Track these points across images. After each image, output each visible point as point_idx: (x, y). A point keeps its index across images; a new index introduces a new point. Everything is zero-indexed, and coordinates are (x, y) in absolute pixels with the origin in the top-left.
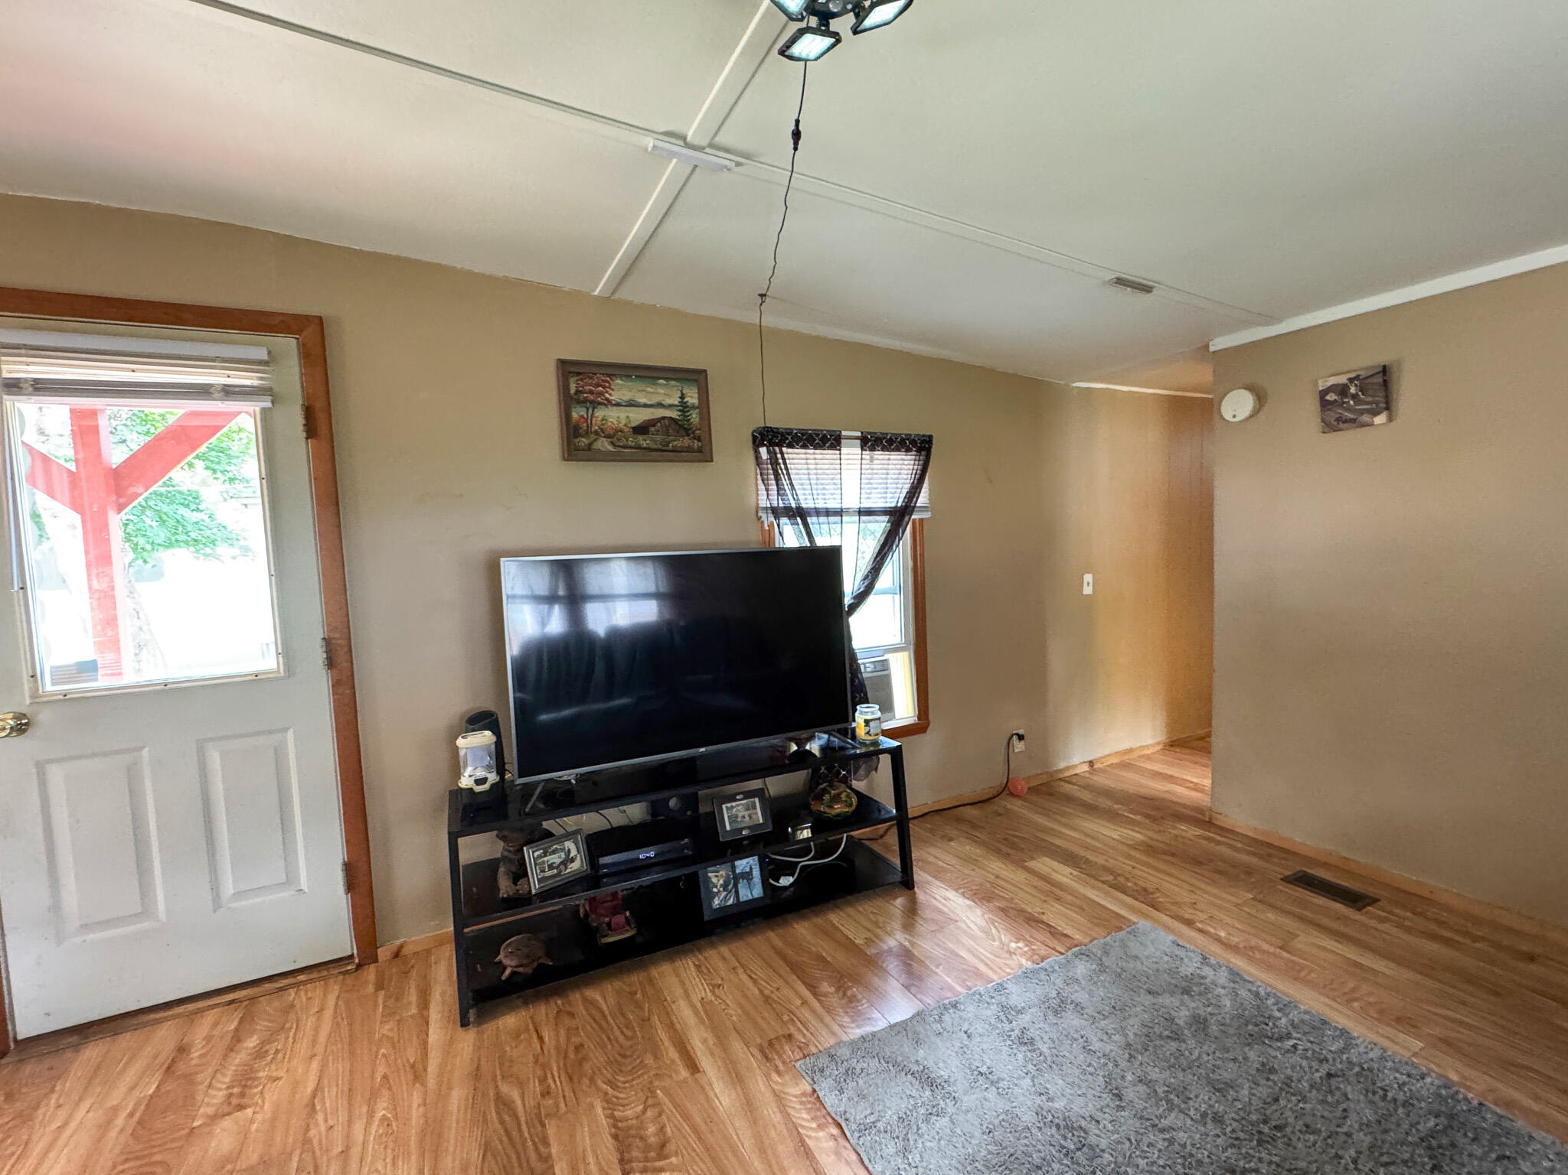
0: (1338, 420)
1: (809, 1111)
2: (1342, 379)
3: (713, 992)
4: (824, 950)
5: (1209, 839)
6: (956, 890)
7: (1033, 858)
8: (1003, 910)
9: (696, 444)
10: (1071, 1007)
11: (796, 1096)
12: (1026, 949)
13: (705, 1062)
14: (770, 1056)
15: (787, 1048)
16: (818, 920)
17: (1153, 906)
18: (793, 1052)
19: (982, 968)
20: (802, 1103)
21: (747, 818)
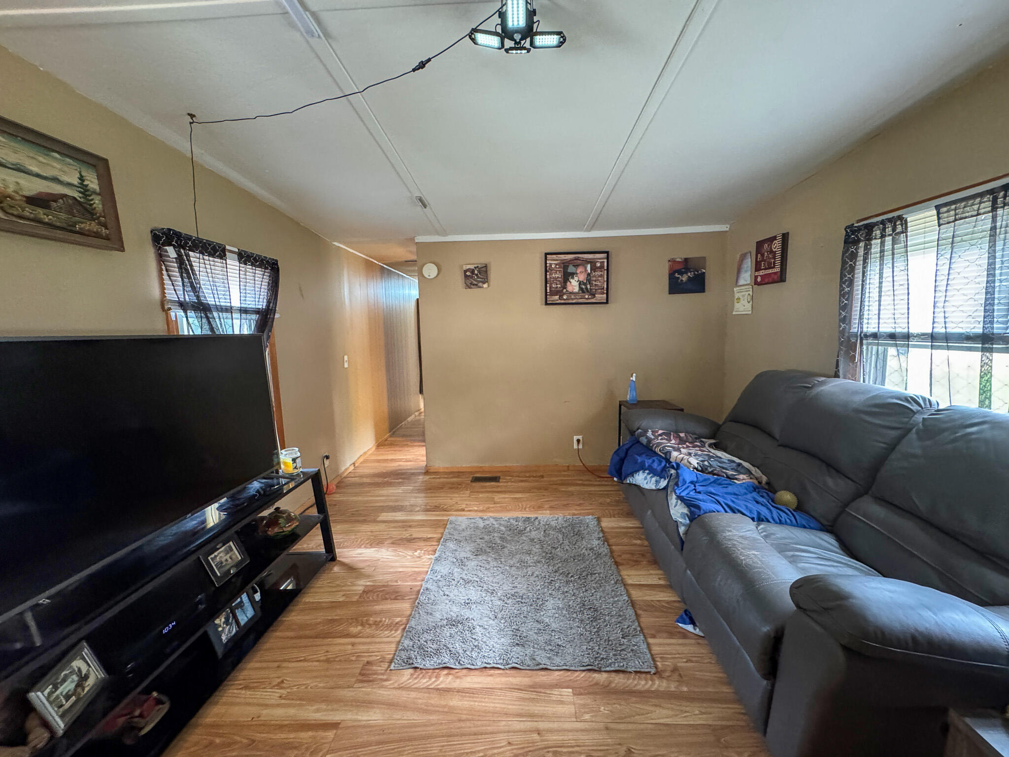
0: (471, 284)
1: (424, 677)
2: (472, 267)
3: (282, 688)
4: (328, 616)
5: (434, 478)
6: (360, 547)
7: (378, 516)
8: (393, 543)
9: (104, 231)
10: (466, 560)
11: (409, 679)
12: (423, 552)
13: (336, 717)
14: (371, 679)
15: (374, 668)
16: (301, 606)
17: (445, 511)
18: (381, 667)
19: (416, 570)
20: (416, 678)
21: (230, 560)
